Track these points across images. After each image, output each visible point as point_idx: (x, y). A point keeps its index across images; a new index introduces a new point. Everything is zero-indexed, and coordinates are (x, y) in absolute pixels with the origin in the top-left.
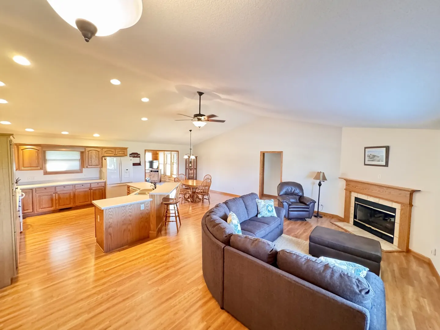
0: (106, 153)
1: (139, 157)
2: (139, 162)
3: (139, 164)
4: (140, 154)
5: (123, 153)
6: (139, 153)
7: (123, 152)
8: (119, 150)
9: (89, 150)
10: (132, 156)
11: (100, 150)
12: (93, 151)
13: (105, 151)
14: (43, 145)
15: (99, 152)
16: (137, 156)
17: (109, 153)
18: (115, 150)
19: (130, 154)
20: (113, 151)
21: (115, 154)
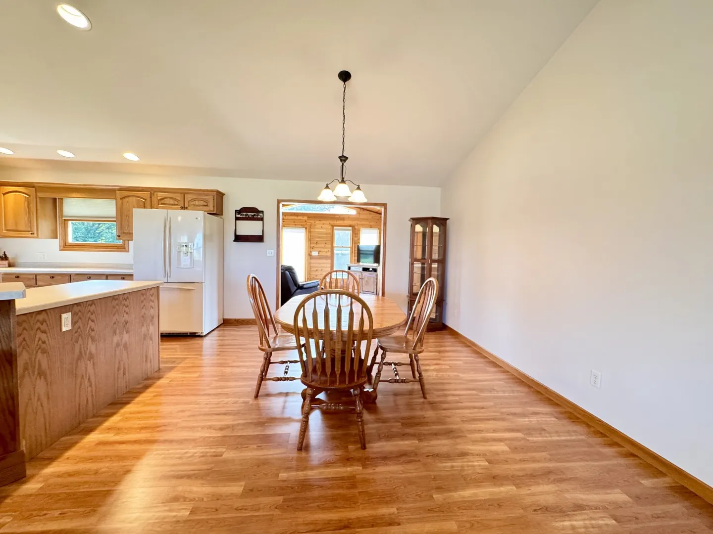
0: (162, 204)
1: (262, 219)
2: (261, 234)
3: (259, 239)
4: (262, 212)
5: (206, 204)
6: (260, 210)
7: (202, 203)
8: (194, 197)
9: (123, 196)
10: (241, 216)
11: (149, 195)
12: (130, 198)
13: (159, 198)
14: (36, 185)
15: (145, 200)
16: (255, 215)
17: (168, 203)
18: (183, 197)
19: (236, 211)
20: (179, 199)
21: (183, 206)
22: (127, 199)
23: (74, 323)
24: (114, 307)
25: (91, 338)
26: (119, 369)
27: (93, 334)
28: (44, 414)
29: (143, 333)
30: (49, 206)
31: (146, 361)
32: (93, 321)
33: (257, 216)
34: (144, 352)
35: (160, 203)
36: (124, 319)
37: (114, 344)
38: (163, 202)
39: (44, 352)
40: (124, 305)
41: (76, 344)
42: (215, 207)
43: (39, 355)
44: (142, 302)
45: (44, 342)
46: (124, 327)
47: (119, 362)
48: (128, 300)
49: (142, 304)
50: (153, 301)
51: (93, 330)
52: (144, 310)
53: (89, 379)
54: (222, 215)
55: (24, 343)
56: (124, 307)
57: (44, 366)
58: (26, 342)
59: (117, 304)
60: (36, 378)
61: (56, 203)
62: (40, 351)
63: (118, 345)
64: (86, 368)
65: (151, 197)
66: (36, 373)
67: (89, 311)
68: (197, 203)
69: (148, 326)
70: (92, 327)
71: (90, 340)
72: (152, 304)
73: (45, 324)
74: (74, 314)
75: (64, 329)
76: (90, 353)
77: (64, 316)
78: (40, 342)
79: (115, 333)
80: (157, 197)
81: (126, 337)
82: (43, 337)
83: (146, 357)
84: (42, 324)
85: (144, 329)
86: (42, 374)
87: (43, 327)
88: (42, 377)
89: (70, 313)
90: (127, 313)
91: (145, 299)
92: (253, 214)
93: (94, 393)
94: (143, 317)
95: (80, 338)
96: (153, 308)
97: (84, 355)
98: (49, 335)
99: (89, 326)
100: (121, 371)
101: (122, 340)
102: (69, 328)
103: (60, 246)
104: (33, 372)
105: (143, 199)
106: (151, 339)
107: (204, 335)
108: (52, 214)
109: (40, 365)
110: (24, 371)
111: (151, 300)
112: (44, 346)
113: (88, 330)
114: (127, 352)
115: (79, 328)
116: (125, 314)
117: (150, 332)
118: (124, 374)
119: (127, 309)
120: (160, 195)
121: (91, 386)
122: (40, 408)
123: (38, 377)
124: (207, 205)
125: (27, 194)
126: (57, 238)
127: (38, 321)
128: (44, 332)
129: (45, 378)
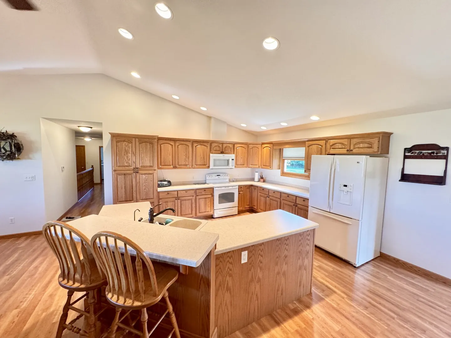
0: (333, 149)
2: (442, 175)
4: (447, 149)
7: (366, 145)
8: (359, 141)
9: (310, 145)
10: (413, 154)
11: (325, 143)
12: (313, 146)
13: (331, 144)
14: (273, 142)
15: (322, 146)
16: (433, 153)
17: (337, 147)
18: (349, 142)
19: (405, 149)
20: (346, 143)
21: (349, 149)
22: (311, 147)
23: (249, 258)
24: (277, 246)
25: (260, 267)
26: (278, 290)
27: (261, 265)
28: (228, 314)
29: (298, 264)
30: (278, 153)
31: (300, 286)
32: (262, 256)
33: (437, 153)
34: (299, 278)
35: (331, 148)
36: (284, 254)
37: (276, 272)
38: (333, 147)
39: (231, 275)
40: (285, 244)
41: (250, 272)
42: (380, 148)
43: (228, 278)
44: (300, 241)
45: (231, 270)
46: (284, 260)
47: (279, 286)
48: (288, 240)
49: (300, 243)
50: (309, 240)
51: (261, 262)
52: (301, 247)
53: (257, 295)
54: (388, 153)
55: (220, 270)
56: (285, 245)
57: (230, 284)
58: (221, 269)
59: (280, 244)
60: (225, 292)
61: (281, 151)
62: (228, 275)
63: (278, 273)
64: (255, 288)
65: (326, 144)
66: (225, 288)
67: (260, 249)
68: (361, 145)
69: (303, 259)
70: (261, 261)
71: (259, 269)
72: (308, 242)
73: (232, 258)
74: (250, 251)
75: (243, 262)
76: (259, 278)
77: (243, 253)
78: (229, 270)
79: (277, 264)
80: (330, 144)
81: (285, 267)
82: (231, 266)
83: (300, 282)
84: (230, 259)
85: (300, 262)
86: (228, 289)
87: (231, 260)
88: (229, 291)
89: (247, 251)
90: (287, 250)
91: (302, 239)
92: (430, 151)
93: (259, 305)
94: (300, 252)
95: (253, 268)
96: (308, 245)
97: (254, 279)
98: (234, 265)
99: (259, 259)
100: (280, 292)
101: (281, 270)
102: (246, 261)
103: (281, 173)
104: (224, 288)
105: (321, 145)
106: (305, 269)
107: (357, 266)
108: (279, 157)
109: (228, 284)
110: (219, 287)
111: (307, 239)
112: (231, 272)
113: (258, 262)
114: (285, 278)
115: (252, 261)
116: (285, 250)
117: (305, 264)
118: (282, 294)
119: (287, 247)
120: (332, 142)
121: (258, 300)
122: (226, 310)
123: (226, 291)
124: (371, 147)
125: (270, 148)
126: (280, 169)
127: (228, 256)
128: (231, 263)
129: (230, 293)
